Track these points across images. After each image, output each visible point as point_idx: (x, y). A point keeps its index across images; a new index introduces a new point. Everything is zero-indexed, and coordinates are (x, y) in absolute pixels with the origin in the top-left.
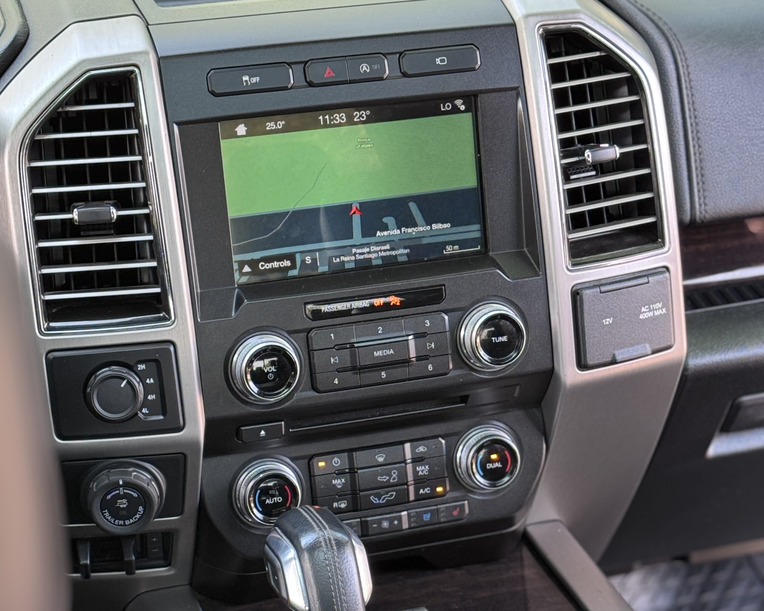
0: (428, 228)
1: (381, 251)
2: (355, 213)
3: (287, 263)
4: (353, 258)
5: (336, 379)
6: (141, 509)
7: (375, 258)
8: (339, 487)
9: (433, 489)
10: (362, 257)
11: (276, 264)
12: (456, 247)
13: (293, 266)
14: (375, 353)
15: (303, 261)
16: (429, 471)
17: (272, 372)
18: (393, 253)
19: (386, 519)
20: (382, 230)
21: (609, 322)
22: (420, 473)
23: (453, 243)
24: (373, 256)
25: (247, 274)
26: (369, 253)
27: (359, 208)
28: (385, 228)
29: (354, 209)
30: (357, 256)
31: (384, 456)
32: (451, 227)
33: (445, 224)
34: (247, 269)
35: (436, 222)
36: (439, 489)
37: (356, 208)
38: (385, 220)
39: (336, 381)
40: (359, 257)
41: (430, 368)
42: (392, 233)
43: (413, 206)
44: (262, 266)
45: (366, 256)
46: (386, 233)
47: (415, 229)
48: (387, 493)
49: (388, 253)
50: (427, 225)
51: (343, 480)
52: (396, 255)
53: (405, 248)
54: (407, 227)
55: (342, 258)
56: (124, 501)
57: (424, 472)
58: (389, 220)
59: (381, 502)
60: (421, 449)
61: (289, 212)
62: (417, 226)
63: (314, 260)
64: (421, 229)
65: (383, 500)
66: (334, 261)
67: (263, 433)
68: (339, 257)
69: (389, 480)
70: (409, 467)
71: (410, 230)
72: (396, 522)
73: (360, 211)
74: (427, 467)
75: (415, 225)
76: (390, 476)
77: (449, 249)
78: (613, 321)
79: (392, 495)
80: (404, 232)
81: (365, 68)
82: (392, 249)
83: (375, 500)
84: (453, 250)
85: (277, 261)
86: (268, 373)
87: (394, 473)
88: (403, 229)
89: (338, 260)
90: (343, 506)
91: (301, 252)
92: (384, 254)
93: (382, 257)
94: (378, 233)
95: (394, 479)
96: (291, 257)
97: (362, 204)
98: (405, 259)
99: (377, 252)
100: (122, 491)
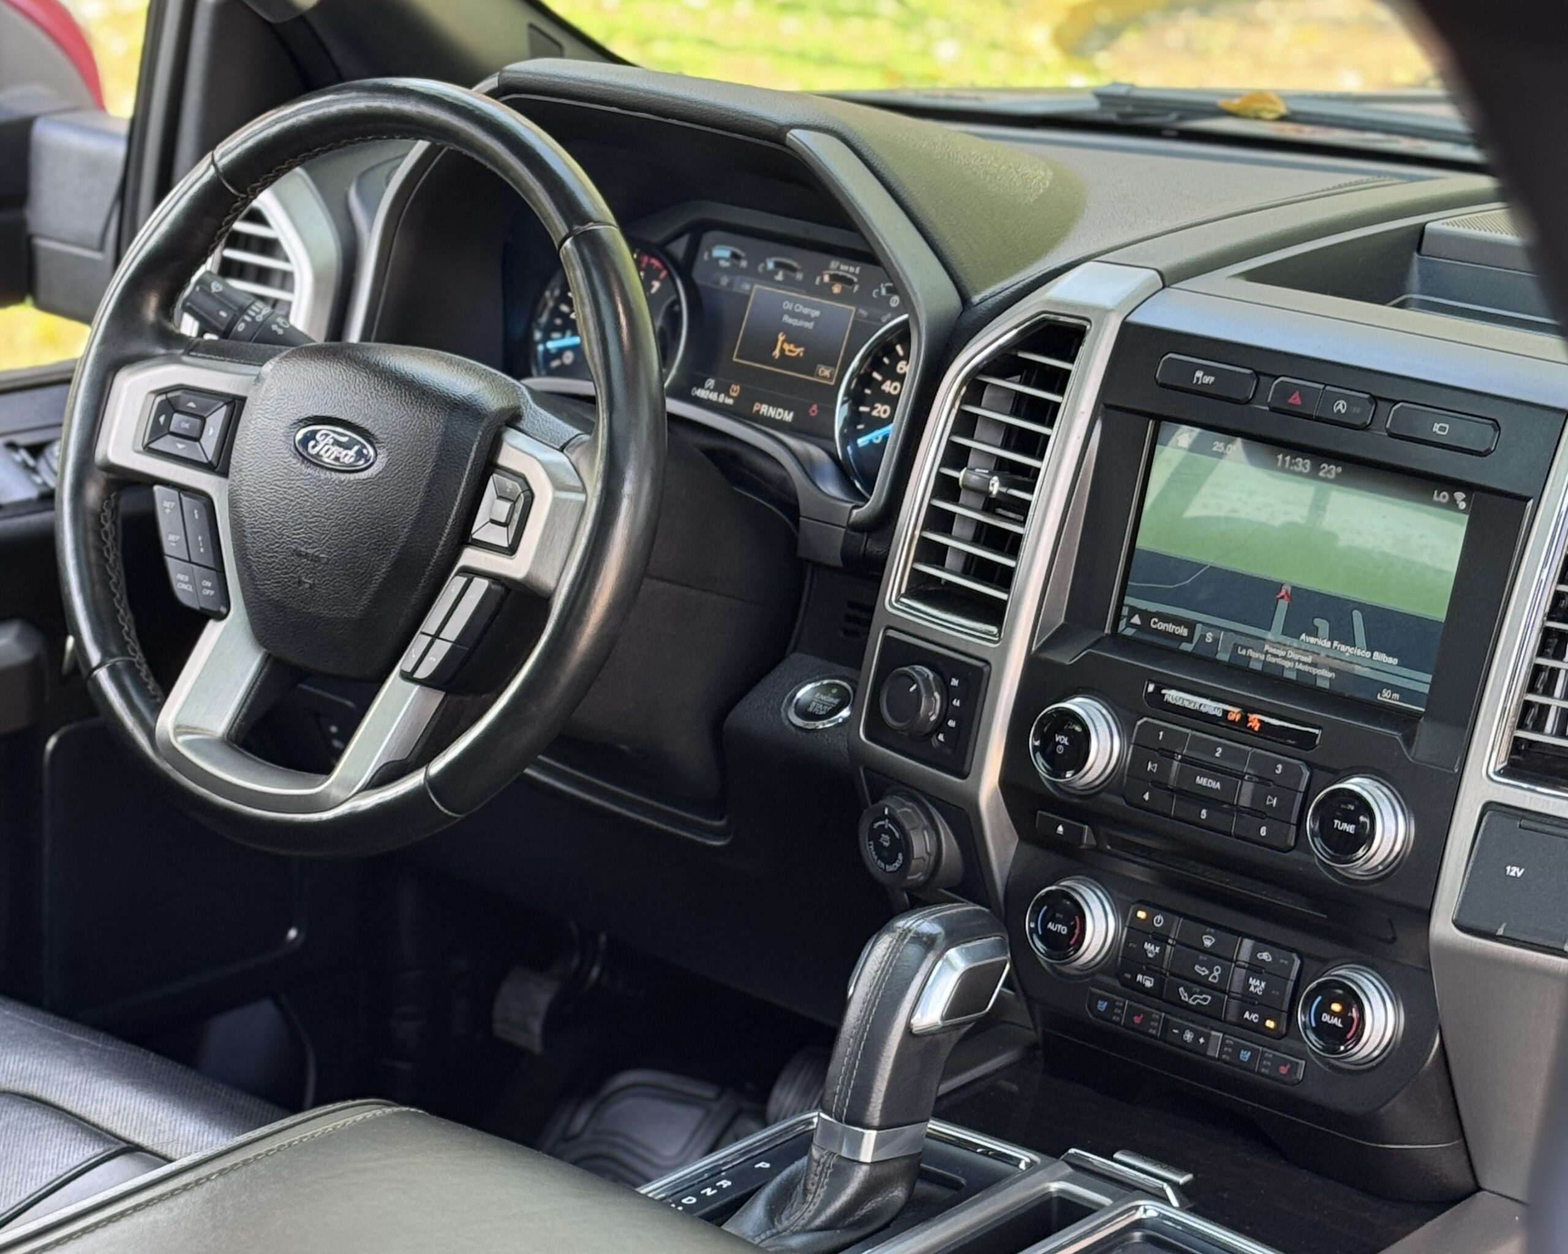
0: (1368, 654)
1: (1299, 661)
2: (1282, 597)
3: (1183, 631)
4: (1262, 657)
5: (1147, 794)
6: (900, 856)
7: (1290, 668)
8: (1150, 955)
9: (1263, 1020)
10: (1274, 660)
11: (1170, 628)
12: (1396, 696)
13: (1189, 639)
14: (1198, 778)
15: (1203, 637)
16: (1264, 991)
17: (1063, 744)
18: (1314, 671)
19: (1192, 1030)
20: (1309, 634)
21: (1516, 873)
22: (1252, 988)
23: (1394, 688)
24: (1287, 664)
25: (1134, 626)
26: (1284, 658)
27: (1289, 593)
28: (1314, 633)
29: (1283, 593)
30: (1269, 656)
31: (1214, 940)
32: (1398, 665)
33: (1391, 658)
34: (1136, 620)
35: (1381, 651)
36: (1270, 1024)
37: (1287, 593)
38: (1317, 622)
39: (1146, 797)
40: (1270, 659)
41: (1263, 831)
42: (1320, 642)
43: (1357, 616)
44: (1155, 623)
45: (1279, 661)
46: (1312, 640)
47: (1350, 650)
48: (1201, 993)
49: (1306, 668)
50: (1368, 650)
51: (1158, 949)
52: (1316, 675)
53: (1331, 670)
54: (1341, 642)
55: (1250, 652)
56: (887, 837)
57: (1257, 989)
58: (1322, 625)
59: (1191, 1002)
60: (1265, 956)
61: (1205, 566)
62: (1354, 646)
63: (1216, 640)
64: (1359, 652)
65: (1194, 1000)
66: (1239, 652)
67: (1060, 829)
68: (1247, 648)
69: (1208, 976)
70: (1240, 973)
71: (1343, 648)
72: (1202, 1040)
73: (1290, 597)
74: (1263, 984)
75: (1353, 644)
76: (1211, 972)
77: (1386, 695)
78: (1522, 875)
79: (1205, 1000)
80: (1336, 648)
81: (1340, 407)
82: (1314, 665)
83: (1185, 997)
84: (1390, 699)
85: (1174, 624)
86: (1059, 743)
87: (1217, 970)
88: (1336, 643)
89: (1244, 652)
90: (1149, 984)
91: (1204, 624)
92: (1301, 667)
93: (1298, 670)
94: (1303, 636)
95: (1214, 977)
96: (1191, 625)
97: (1294, 588)
98: (1325, 685)
99: (1294, 661)
100: (886, 823)
